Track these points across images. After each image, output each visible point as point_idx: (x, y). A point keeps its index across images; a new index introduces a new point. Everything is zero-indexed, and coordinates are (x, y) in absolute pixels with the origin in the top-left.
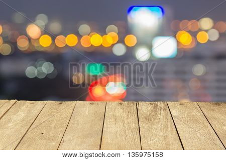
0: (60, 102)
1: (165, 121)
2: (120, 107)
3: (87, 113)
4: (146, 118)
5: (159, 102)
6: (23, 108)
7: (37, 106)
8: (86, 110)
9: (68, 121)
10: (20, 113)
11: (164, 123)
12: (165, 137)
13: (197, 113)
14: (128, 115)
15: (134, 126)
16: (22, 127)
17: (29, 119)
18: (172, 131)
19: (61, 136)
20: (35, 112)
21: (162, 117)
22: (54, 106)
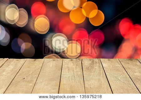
0: (35, 59)
1: (99, 71)
2: (71, 62)
3: (51, 66)
4: (87, 68)
5: (95, 59)
6: (12, 63)
7: (20, 62)
8: (50, 64)
9: (39, 71)
10: (10, 66)
11: (98, 71)
12: (99, 80)
13: (118, 65)
14: (76, 67)
15: (80, 73)
16: (12, 74)
17: (16, 70)
18: (103, 76)
19: (35, 80)
20: (19, 66)
21: (97, 68)
22: (31, 62)
